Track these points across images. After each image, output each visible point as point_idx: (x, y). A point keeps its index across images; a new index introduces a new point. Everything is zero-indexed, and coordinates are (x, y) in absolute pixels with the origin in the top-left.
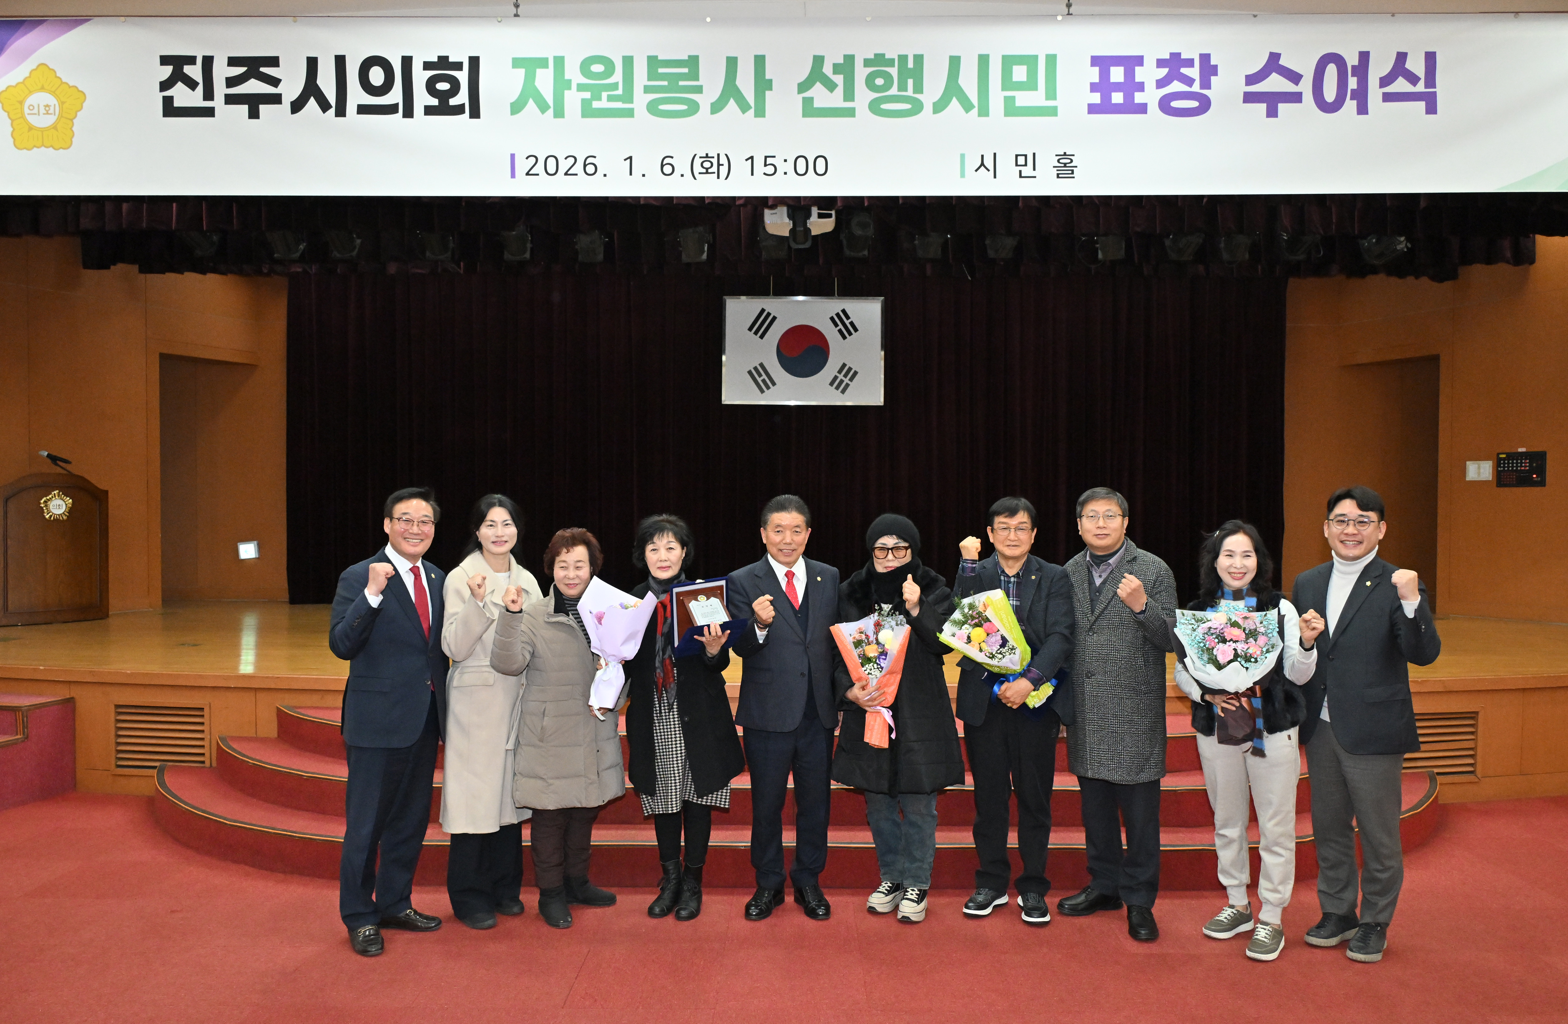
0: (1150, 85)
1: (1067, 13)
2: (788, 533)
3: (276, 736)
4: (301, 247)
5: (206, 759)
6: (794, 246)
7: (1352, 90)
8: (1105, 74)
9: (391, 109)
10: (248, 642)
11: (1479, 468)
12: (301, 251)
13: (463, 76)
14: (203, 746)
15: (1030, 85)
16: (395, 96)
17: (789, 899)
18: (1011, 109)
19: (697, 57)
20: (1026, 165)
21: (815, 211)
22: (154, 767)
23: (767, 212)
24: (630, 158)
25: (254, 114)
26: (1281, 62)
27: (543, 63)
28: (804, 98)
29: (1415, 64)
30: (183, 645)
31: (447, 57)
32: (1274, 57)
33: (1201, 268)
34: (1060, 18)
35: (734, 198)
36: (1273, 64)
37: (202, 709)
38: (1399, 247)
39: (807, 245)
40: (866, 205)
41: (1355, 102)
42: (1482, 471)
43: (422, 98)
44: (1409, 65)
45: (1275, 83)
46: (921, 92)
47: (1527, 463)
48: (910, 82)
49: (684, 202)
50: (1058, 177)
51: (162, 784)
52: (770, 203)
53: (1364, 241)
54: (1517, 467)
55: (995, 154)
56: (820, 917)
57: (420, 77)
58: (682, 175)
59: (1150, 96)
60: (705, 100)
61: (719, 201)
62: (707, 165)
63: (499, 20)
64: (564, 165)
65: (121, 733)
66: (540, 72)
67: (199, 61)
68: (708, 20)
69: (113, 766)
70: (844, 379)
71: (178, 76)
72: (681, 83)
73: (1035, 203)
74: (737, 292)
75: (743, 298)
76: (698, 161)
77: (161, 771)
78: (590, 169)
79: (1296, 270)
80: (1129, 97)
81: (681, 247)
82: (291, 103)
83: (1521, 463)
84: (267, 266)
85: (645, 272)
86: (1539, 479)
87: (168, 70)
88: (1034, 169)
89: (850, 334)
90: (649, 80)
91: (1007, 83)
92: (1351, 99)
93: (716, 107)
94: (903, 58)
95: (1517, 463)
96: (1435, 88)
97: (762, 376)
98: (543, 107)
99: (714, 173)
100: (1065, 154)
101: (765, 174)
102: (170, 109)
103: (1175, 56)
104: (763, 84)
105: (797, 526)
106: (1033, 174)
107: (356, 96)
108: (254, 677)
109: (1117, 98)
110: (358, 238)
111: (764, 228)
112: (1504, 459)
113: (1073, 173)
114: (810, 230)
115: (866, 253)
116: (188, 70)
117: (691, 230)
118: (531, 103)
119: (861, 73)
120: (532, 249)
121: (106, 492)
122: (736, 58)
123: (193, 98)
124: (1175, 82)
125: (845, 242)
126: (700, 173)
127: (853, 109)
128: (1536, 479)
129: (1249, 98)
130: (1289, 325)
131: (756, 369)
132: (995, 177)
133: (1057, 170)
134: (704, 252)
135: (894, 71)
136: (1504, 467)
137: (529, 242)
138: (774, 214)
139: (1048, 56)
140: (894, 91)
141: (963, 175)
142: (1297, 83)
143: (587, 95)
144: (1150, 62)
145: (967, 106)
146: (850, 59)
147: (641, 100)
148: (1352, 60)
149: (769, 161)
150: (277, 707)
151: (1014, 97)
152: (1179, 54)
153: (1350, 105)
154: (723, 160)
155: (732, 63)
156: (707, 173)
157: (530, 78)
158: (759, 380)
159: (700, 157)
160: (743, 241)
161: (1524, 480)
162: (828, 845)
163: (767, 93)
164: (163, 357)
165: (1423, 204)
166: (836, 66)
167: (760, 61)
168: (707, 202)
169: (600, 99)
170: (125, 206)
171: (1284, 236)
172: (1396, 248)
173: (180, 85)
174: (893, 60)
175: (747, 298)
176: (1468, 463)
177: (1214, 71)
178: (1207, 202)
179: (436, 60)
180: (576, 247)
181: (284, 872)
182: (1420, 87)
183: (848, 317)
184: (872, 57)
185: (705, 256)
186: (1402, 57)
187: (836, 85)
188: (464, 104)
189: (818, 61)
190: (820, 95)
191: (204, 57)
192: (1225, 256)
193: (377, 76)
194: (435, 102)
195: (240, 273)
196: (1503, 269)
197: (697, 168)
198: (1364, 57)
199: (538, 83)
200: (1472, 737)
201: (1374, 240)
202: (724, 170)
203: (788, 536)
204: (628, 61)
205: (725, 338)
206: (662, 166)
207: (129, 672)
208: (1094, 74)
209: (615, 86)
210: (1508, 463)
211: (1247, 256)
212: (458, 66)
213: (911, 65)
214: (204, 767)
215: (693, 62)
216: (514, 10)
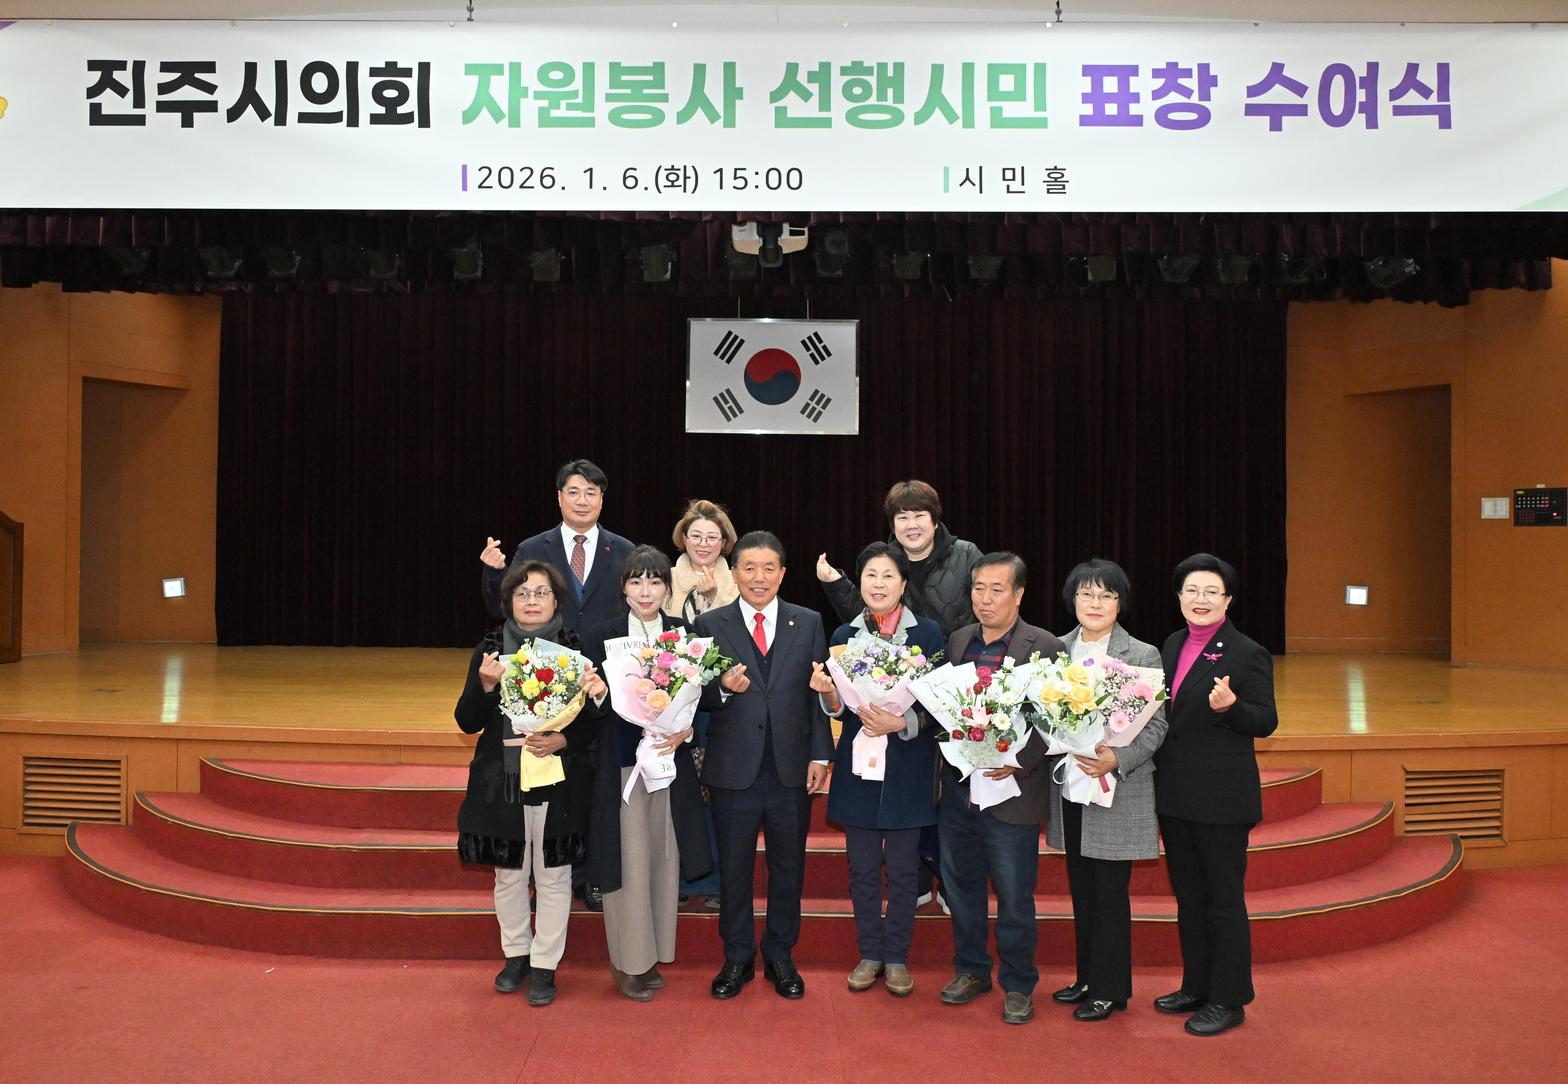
0: (1146, 97)
1: (1057, 20)
2: (760, 571)
3: (198, 791)
4: (237, 264)
5: (122, 816)
6: (764, 265)
7: (1361, 103)
8: (1097, 84)
9: (335, 118)
10: (172, 686)
11: (1495, 505)
12: (236, 269)
13: (412, 83)
14: (118, 803)
15: (1019, 95)
16: (339, 103)
17: (759, 974)
18: (998, 120)
19: (663, 64)
20: (1014, 179)
21: (786, 228)
22: (65, 826)
23: (735, 229)
24: (591, 170)
25: (187, 122)
26: (1284, 73)
27: (498, 69)
28: (777, 108)
29: (1428, 77)
30: (100, 690)
31: (396, 63)
32: (1277, 68)
33: (1197, 290)
34: (1049, 25)
35: (700, 214)
36: (1276, 74)
37: (119, 762)
38: (1407, 270)
39: (778, 264)
40: (841, 221)
41: (1364, 116)
42: (1498, 508)
43: (368, 106)
44: (1420, 77)
45: (1278, 95)
46: (902, 102)
47: (1547, 500)
48: (890, 91)
49: (646, 217)
50: (1048, 192)
51: (73, 844)
52: (739, 219)
53: (1370, 263)
54: (1536, 504)
55: (981, 168)
56: (793, 996)
57: (366, 84)
58: (646, 189)
59: (1146, 108)
60: (671, 109)
61: (684, 217)
62: (673, 177)
63: (452, 24)
64: (519, 178)
65: (29, 788)
66: (494, 79)
67: (130, 66)
68: (675, 25)
69: (21, 823)
70: (816, 406)
71: (107, 82)
72: (645, 91)
73: (1021, 221)
74: (702, 314)
75: (708, 320)
76: (663, 174)
77: (72, 829)
78: (548, 182)
79: (1298, 294)
80: (1123, 109)
81: (643, 265)
82: (228, 111)
83: (1540, 500)
84: (200, 284)
85: (604, 291)
86: (1560, 517)
87: (96, 76)
88: (1023, 184)
89: (823, 358)
90: (610, 88)
91: (994, 93)
92: (1360, 112)
93: (683, 117)
94: (882, 67)
95: (1536, 500)
96: (1449, 100)
97: (729, 403)
98: (497, 116)
99: (680, 186)
100: (1056, 168)
101: (734, 187)
102: (97, 117)
103: (1172, 67)
104: (733, 93)
105: (768, 564)
106: (1021, 189)
107: (297, 103)
108: (176, 726)
109: (1111, 109)
110: (298, 255)
111: (732, 245)
112: (1522, 496)
113: (1064, 188)
114: (780, 248)
115: (840, 272)
116: (117, 75)
117: (654, 248)
118: (485, 112)
119: (838, 81)
120: (483, 268)
121: (22, 525)
122: (704, 66)
123: (124, 106)
124: (1172, 92)
125: (818, 262)
126: (665, 186)
127: (830, 119)
128: (1556, 518)
129: (1251, 110)
130: (1290, 351)
131: (722, 395)
132: (981, 192)
133: (1048, 185)
134: (667, 271)
135: (872, 80)
136: (1522, 504)
137: (481, 260)
138: (743, 231)
139: (1036, 65)
140: (873, 100)
141: (946, 190)
142: (1302, 95)
143: (545, 103)
144: (1145, 72)
145: (951, 117)
146: (825, 67)
147: (602, 109)
148: (1360, 72)
149: (739, 173)
150: (200, 759)
151: (1001, 108)
152: (1177, 64)
153: (1359, 119)
154: (690, 173)
155: (700, 70)
156: (673, 186)
157: (484, 85)
158: (726, 407)
159: (666, 170)
160: (709, 258)
161: (1543, 519)
162: (801, 915)
163: (738, 102)
164: (86, 380)
165: (1433, 225)
166: (810, 74)
167: (730, 69)
168: (671, 217)
169: (558, 107)
170: (48, 220)
171: (1285, 257)
172: (1404, 271)
173: (108, 91)
174: (872, 68)
175: (712, 320)
176: (1483, 499)
177: (1213, 82)
178: (1204, 220)
179: (383, 66)
180: (531, 265)
181: (203, 943)
182: (1433, 100)
183: (820, 341)
184: (850, 65)
185: (668, 275)
186: (1412, 69)
187: (812, 95)
188: (413, 113)
189: (792, 69)
190: (793, 104)
191: (135, 62)
192: (1223, 279)
193: (320, 83)
194: (381, 110)
195: (171, 291)
196: (1517, 293)
197: (662, 181)
198: (1373, 68)
199: (492, 91)
200: (1499, 797)
201: (1381, 263)
202: (691, 183)
203: (760, 575)
204: (589, 68)
205: (689, 363)
206: (625, 178)
207: (40, 721)
208: (1086, 85)
209: (575, 94)
210: (1526, 500)
211: (1246, 279)
212: (407, 72)
213: (890, 73)
214: (120, 825)
215: (658, 69)
216: (468, 14)
